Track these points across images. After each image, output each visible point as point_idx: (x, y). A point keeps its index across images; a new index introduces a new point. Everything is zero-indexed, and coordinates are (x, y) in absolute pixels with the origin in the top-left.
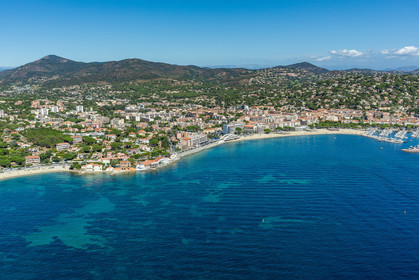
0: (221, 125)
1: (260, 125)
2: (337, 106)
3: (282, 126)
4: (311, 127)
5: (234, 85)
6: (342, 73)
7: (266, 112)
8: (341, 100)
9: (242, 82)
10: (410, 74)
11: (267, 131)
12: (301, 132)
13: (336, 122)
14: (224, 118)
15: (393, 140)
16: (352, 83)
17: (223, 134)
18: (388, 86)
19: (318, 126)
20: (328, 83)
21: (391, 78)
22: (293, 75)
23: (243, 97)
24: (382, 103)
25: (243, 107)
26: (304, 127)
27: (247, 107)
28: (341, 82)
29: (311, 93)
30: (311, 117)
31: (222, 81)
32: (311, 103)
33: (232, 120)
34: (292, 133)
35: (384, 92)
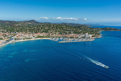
0: (10, 38)
1: (22, 37)
2: (42, 32)
3: (28, 37)
4: (36, 37)
5: (12, 26)
6: (43, 23)
7: (23, 34)
8: (43, 31)
9: (14, 25)
10: (59, 24)
11: (24, 39)
12: (33, 39)
13: (42, 36)
14: (10, 35)
15: (56, 40)
16: (46, 26)
17: (10, 40)
18: (54, 27)
19: (38, 37)
20: (40, 26)
21: (55, 25)
22: (30, 23)
23: (15, 29)
24: (53, 31)
25: (16, 33)
26: (34, 38)
27: (17, 33)
28: (43, 26)
29: (35, 29)
30: (36, 35)
31: (7, 25)
32: (36, 31)
33: (13, 36)
34: (31, 39)
35: (54, 29)
